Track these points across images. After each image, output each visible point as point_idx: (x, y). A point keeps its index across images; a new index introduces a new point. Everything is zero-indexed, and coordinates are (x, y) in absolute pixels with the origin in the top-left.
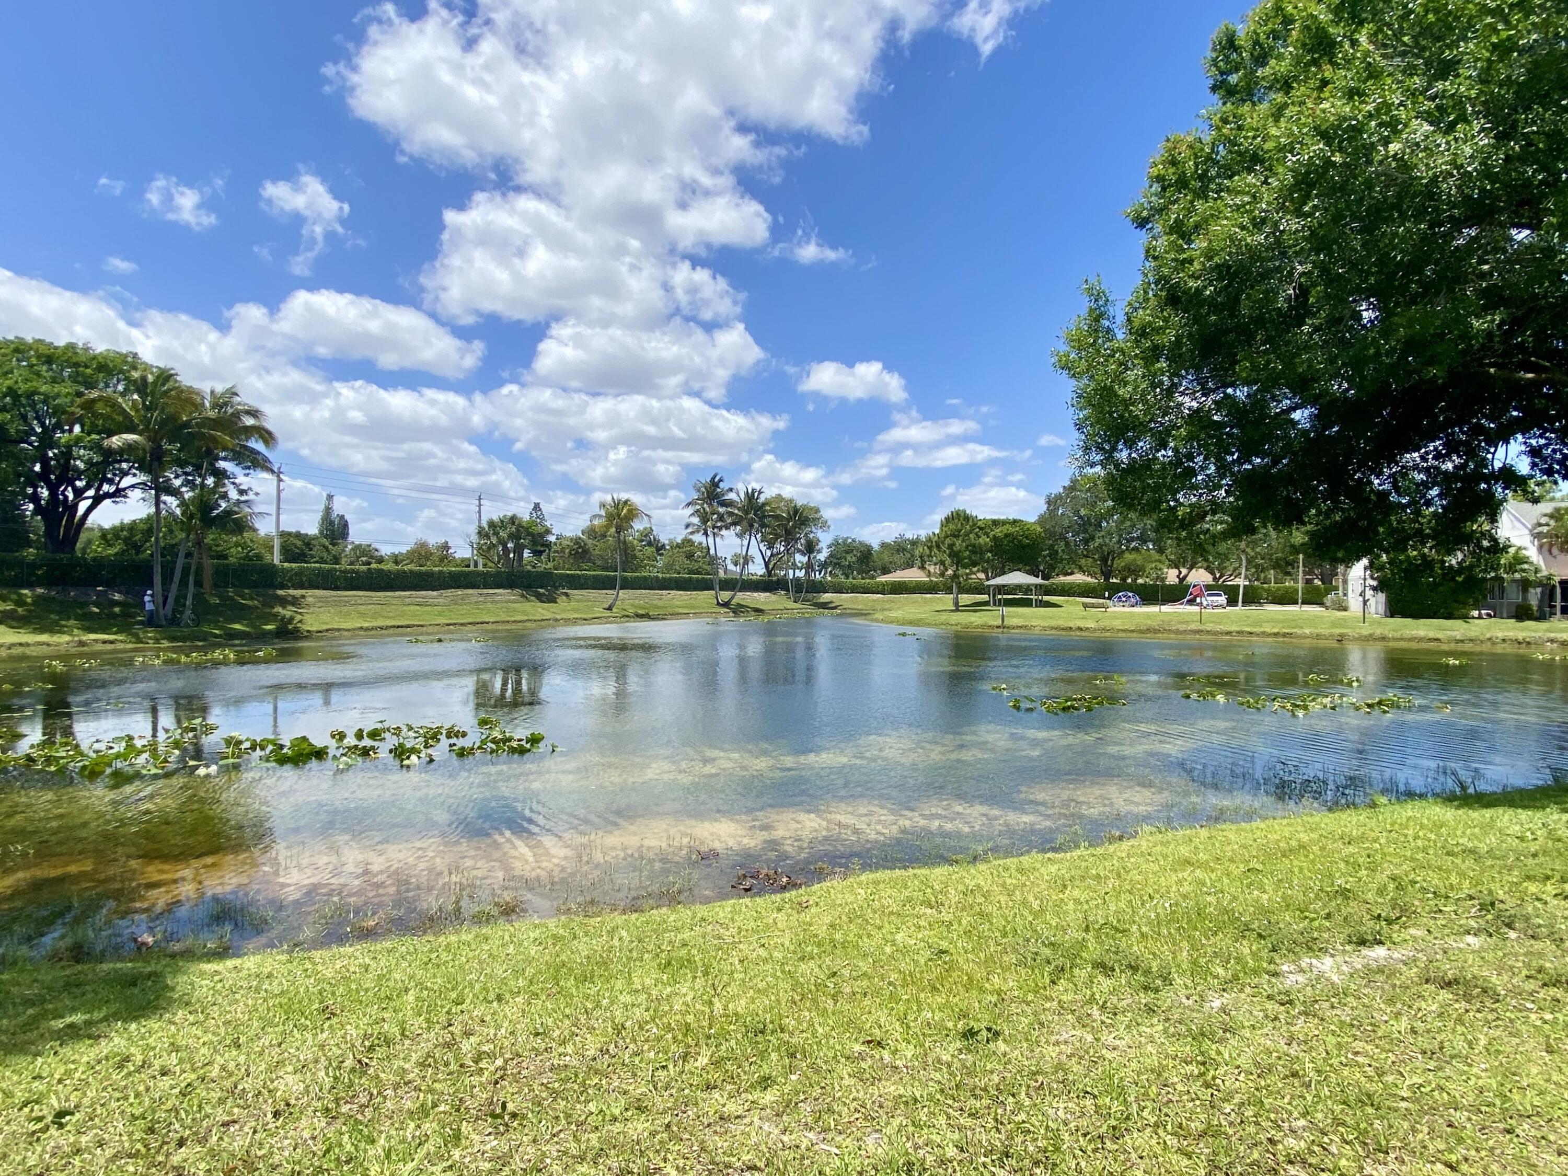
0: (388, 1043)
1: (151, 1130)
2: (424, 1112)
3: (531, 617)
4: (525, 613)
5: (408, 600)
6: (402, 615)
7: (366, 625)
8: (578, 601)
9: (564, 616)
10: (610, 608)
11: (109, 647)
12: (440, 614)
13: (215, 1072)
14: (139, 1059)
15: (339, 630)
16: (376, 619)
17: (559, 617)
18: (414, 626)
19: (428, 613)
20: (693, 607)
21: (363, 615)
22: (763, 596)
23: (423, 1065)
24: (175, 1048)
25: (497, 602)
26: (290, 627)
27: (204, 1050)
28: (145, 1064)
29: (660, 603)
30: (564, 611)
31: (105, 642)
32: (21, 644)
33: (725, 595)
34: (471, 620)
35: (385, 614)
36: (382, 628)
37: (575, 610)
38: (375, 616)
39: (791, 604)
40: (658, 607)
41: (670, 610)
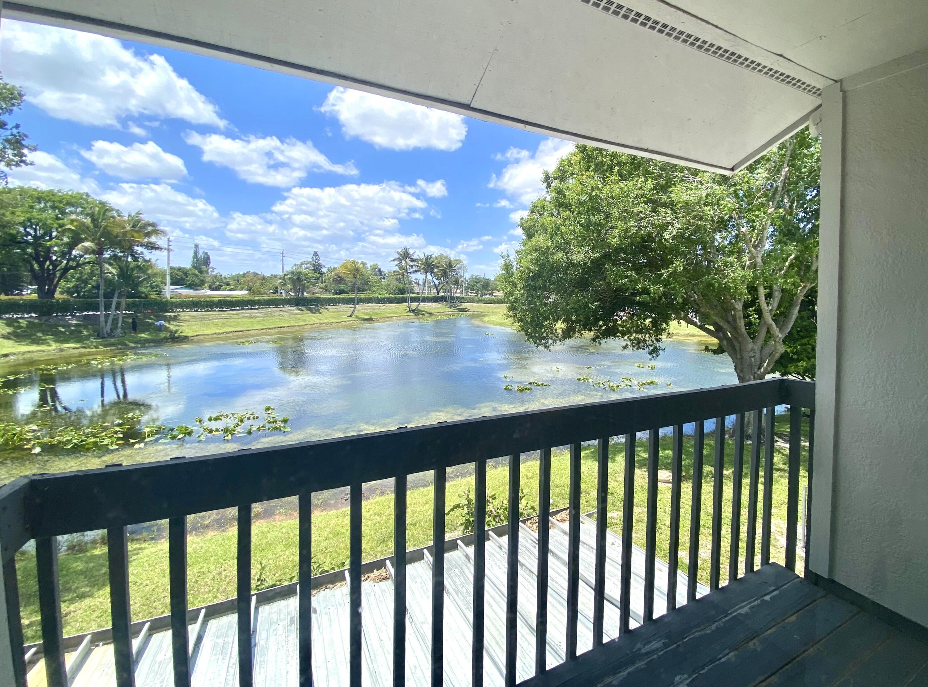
0: (204, 574)
1: (147, 599)
2: (210, 591)
3: (308, 323)
4: (305, 320)
5: (241, 316)
6: (238, 324)
7: (218, 331)
8: (334, 312)
9: (326, 321)
10: (351, 316)
11: (76, 351)
12: (258, 323)
13: (160, 584)
14: (140, 582)
15: (203, 335)
16: (224, 327)
17: (322, 322)
18: (244, 331)
19: (252, 323)
20: (396, 313)
21: (216, 325)
22: (434, 305)
23: (212, 579)
24: (148, 579)
25: (289, 315)
26: (176, 335)
27: (156, 578)
28: (141, 584)
29: (378, 311)
30: (326, 318)
31: (74, 348)
32: (29, 352)
33: (414, 306)
34: (275, 326)
35: (229, 324)
36: (226, 333)
37: (332, 318)
38: (224, 325)
39: (448, 309)
40: (377, 314)
41: (383, 316)
